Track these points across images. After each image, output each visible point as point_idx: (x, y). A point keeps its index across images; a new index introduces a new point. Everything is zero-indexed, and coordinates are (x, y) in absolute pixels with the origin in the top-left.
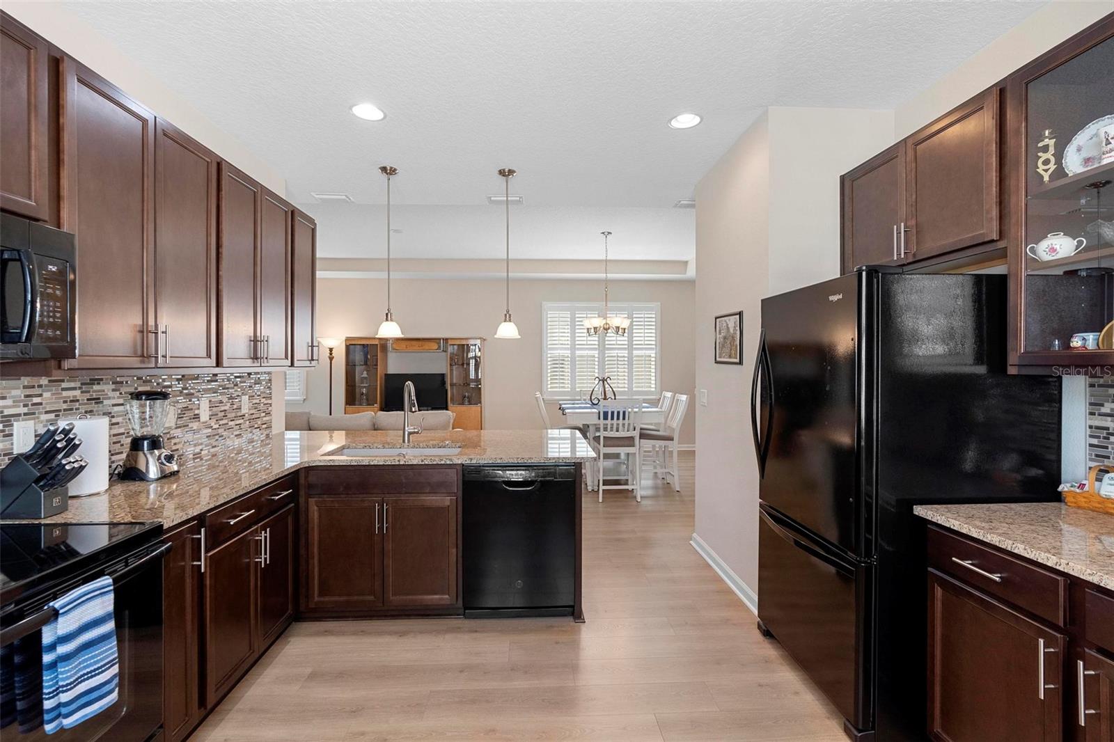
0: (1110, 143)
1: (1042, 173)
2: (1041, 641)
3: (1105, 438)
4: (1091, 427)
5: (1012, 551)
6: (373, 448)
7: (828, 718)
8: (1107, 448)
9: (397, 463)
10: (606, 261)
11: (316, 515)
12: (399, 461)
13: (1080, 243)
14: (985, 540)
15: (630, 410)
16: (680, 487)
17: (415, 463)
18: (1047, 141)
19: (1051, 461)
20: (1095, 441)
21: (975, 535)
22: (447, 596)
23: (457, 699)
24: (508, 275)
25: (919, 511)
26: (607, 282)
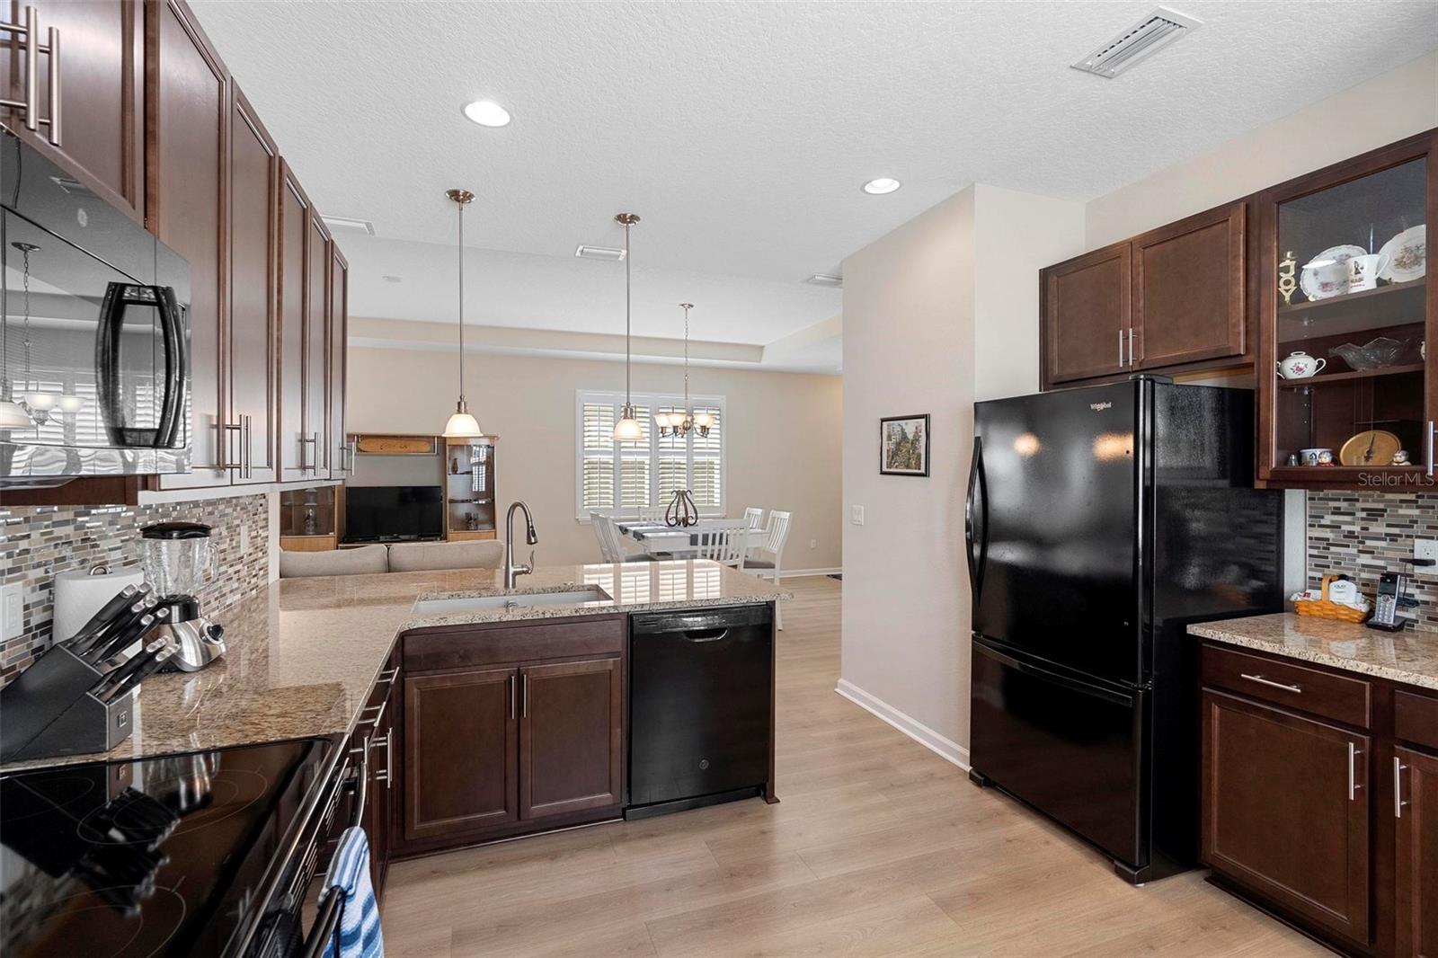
0: (1360, 273)
1: (1284, 293)
2: (1352, 745)
3: (1324, 548)
4: (1311, 538)
5: (1316, 661)
6: (464, 597)
7: (1092, 863)
8: (1327, 558)
9: (541, 616)
10: (686, 341)
11: (417, 702)
12: (544, 614)
13: (1320, 363)
14: (1281, 653)
15: (728, 532)
16: (783, 625)
17: (567, 615)
18: (1287, 262)
19: (1270, 572)
20: (1315, 552)
21: (1268, 649)
22: (609, 794)
23: (689, 927)
24: (628, 357)
25: (1193, 629)
26: (686, 367)
